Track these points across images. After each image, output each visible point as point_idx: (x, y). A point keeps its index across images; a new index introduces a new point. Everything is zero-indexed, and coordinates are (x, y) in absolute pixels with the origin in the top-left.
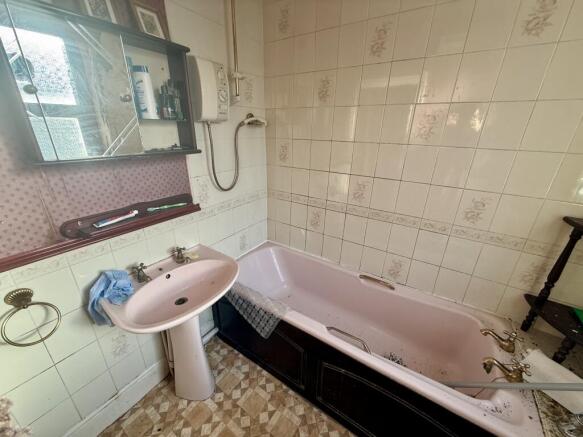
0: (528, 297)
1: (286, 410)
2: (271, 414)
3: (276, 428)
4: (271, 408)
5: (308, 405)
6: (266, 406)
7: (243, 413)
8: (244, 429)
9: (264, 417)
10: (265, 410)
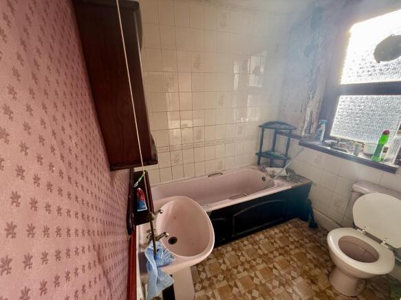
0: (257, 154)
1: (226, 255)
2: (224, 263)
3: (231, 263)
4: (221, 261)
5: (229, 244)
6: (219, 263)
7: (216, 277)
8: (224, 280)
9: (224, 267)
10: (220, 265)
